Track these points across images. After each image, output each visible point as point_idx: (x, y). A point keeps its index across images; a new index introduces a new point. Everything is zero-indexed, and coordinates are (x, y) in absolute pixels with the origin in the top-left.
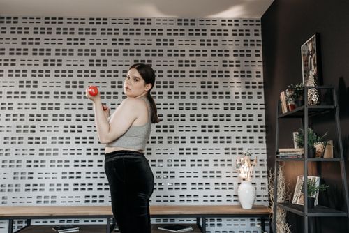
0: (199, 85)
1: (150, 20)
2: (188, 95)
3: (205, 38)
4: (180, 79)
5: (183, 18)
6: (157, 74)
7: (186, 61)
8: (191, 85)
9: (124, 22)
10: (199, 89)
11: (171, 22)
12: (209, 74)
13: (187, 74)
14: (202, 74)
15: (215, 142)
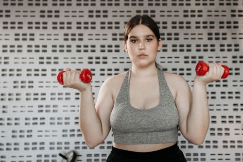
0: (205, 37)
2: (194, 48)
4: (185, 30)
6: (161, 25)
7: (192, 11)
8: (197, 36)
10: (205, 41)
12: (217, 25)
13: (193, 25)
14: (208, 25)
15: (223, 98)
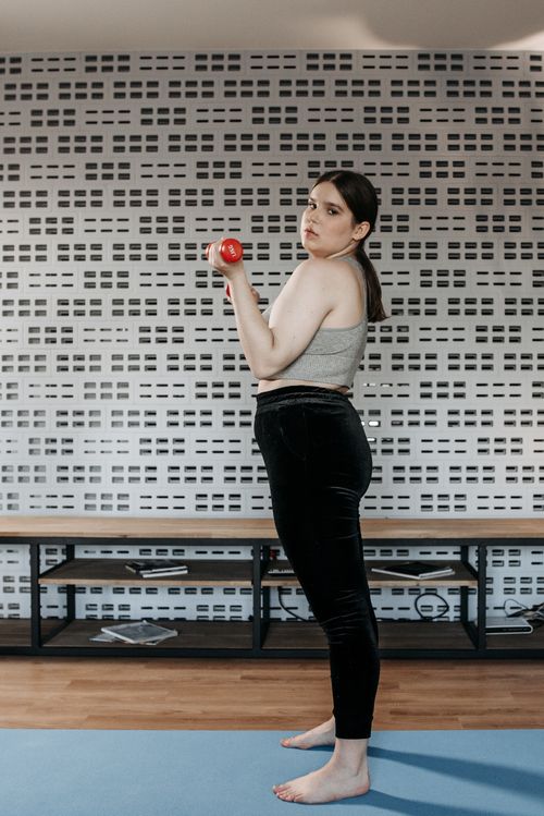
0: (471, 224)
1: (348, 56)
2: (443, 251)
3: (489, 103)
4: (424, 209)
5: (432, 50)
7: (439, 164)
8: (451, 223)
9: (281, 62)
10: (470, 235)
11: (402, 62)
12: (497, 197)
13: (442, 196)
14: (478, 196)
15: (508, 368)
